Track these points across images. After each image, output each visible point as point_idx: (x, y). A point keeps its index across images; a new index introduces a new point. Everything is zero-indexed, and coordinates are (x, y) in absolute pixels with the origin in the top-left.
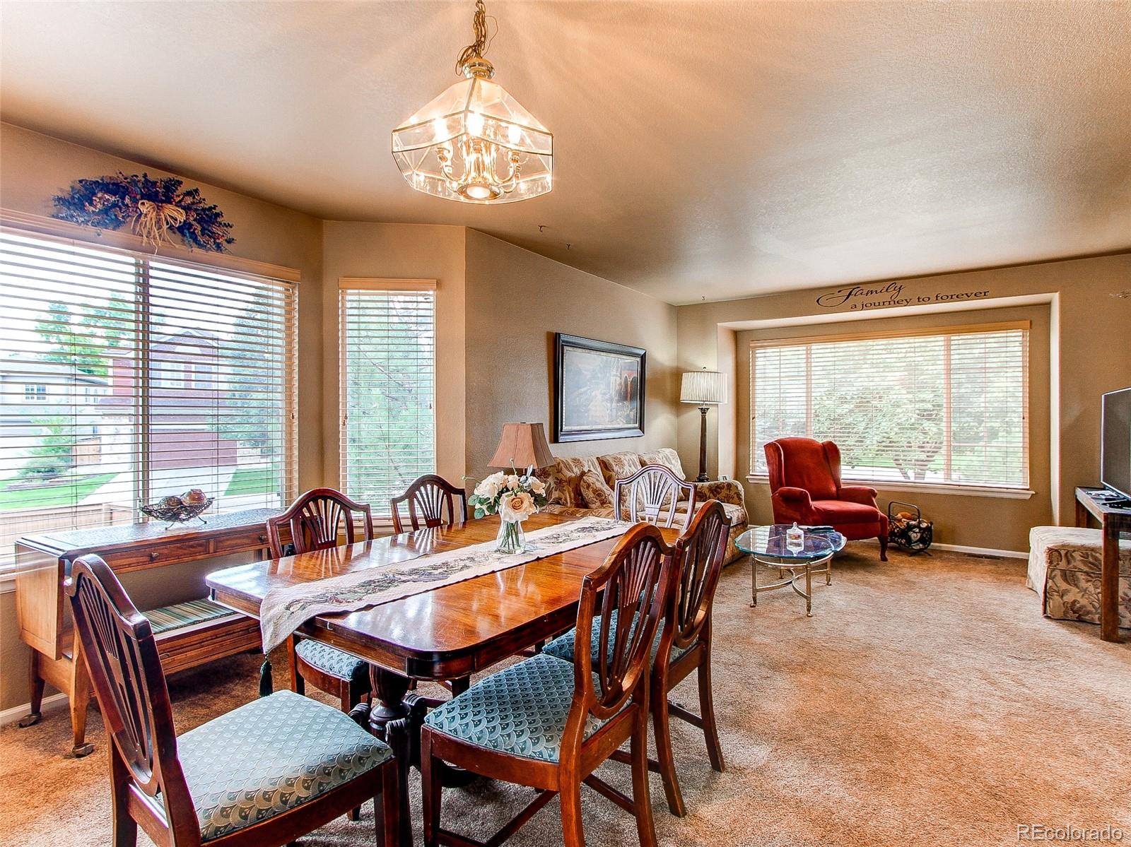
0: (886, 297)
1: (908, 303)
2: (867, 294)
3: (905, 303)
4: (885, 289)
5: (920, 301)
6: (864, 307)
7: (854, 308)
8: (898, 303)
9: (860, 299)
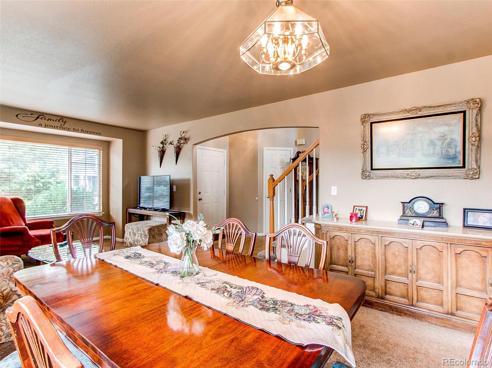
0: (58, 124)
1: (69, 130)
2: (48, 120)
3: (68, 129)
4: (58, 120)
5: (75, 130)
6: (46, 126)
7: (40, 125)
8: (64, 129)
9: (43, 122)
